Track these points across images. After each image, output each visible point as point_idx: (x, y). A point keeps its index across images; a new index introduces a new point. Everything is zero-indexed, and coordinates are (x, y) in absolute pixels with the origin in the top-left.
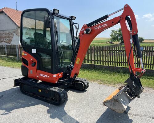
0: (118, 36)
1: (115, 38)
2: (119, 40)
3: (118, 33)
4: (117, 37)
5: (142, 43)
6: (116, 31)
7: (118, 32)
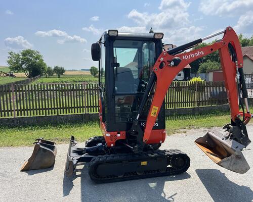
0: (22, 63)
1: (18, 67)
2: (25, 70)
3: (22, 59)
4: (21, 65)
5: (62, 76)
6: (18, 55)
7: (21, 57)
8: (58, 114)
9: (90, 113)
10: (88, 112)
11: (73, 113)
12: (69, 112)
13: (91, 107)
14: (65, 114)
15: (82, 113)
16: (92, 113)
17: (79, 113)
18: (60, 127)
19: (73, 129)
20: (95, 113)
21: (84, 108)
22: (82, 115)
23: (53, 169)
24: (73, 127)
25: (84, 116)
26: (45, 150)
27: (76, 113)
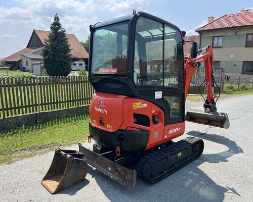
8: (4, 116)
9: (44, 111)
10: (43, 110)
11: (25, 114)
12: (19, 113)
13: (45, 104)
14: (14, 116)
15: (35, 113)
16: (47, 111)
17: (32, 113)
18: (14, 133)
19: (34, 133)
20: (50, 111)
21: (38, 107)
22: (36, 114)
23: (89, 182)
24: (32, 131)
25: (38, 115)
26: (78, 162)
27: (28, 114)
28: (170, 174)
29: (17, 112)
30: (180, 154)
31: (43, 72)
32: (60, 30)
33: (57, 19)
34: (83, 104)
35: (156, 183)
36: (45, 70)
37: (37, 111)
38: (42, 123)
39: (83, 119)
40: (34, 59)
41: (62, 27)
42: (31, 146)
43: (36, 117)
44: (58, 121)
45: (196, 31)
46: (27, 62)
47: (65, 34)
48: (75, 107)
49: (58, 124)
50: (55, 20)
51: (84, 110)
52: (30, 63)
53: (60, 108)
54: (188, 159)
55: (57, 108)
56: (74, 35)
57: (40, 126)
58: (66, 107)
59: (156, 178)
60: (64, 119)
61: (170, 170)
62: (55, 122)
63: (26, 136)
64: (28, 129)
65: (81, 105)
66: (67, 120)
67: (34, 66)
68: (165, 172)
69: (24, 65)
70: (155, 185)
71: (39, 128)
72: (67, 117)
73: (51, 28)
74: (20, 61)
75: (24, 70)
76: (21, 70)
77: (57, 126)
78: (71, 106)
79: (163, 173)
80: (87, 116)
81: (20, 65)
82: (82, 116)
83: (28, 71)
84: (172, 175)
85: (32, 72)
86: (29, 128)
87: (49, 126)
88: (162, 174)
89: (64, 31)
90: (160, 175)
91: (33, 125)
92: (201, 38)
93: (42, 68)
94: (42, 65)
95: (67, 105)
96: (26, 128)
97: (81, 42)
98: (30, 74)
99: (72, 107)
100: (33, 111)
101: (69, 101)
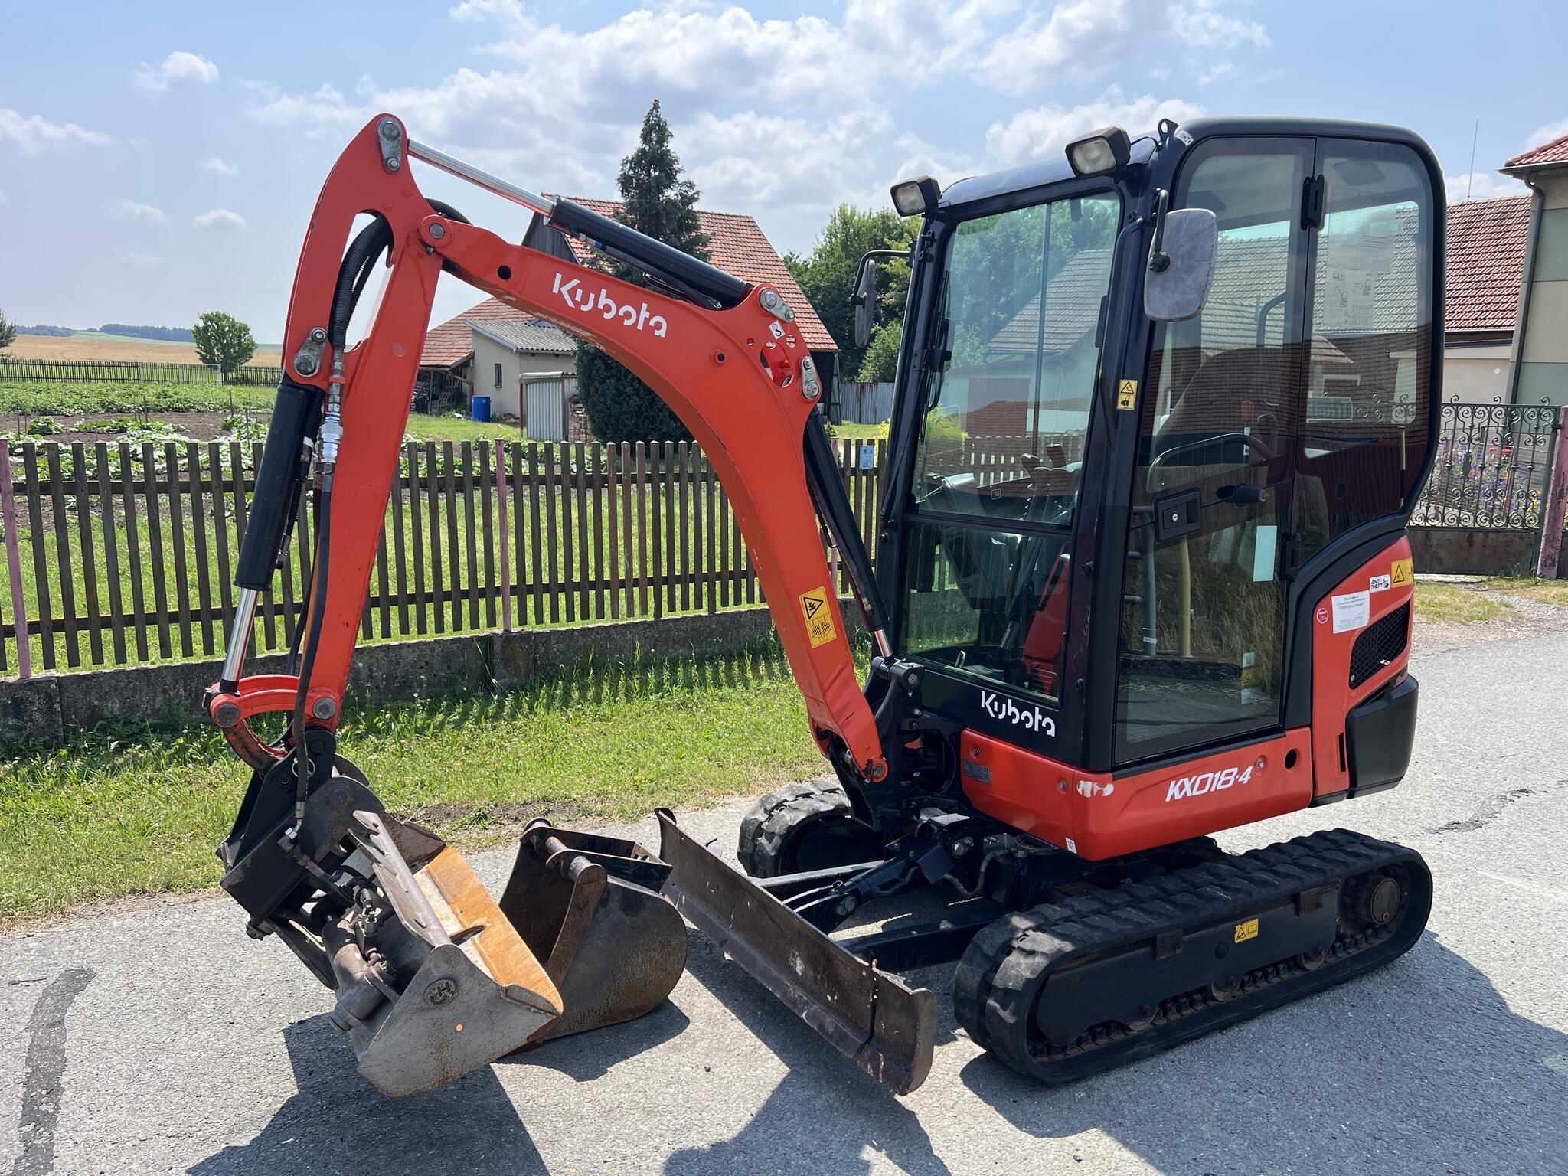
9: (532, 627)
10: (523, 620)
11: (431, 636)
12: (404, 629)
13: (538, 589)
14: (377, 641)
15: (483, 631)
16: (548, 626)
17: (467, 633)
18: (372, 729)
19: (465, 736)
20: (563, 626)
21: (499, 600)
22: (488, 641)
23: (687, 1021)
24: (458, 726)
25: (497, 647)
26: (634, 903)
27: (449, 634)
28: (1167, 1041)
29: (395, 624)
30: (1247, 930)
31: (573, 425)
32: (671, 194)
33: (655, 131)
34: (737, 602)
35: (1067, 1084)
36: (582, 413)
37: (492, 623)
38: (515, 689)
39: (732, 684)
40: (532, 354)
41: (681, 178)
42: (437, 802)
43: (488, 656)
44: (599, 685)
45: (1513, 170)
46: (499, 367)
47: (693, 215)
48: (692, 613)
49: (598, 700)
50: (646, 137)
51: (745, 631)
52: (514, 372)
53: (615, 616)
54: (1311, 966)
55: (600, 614)
56: (749, 221)
57: (501, 706)
58: (644, 611)
59: (1073, 1052)
60: (629, 675)
61: (1174, 1017)
62: (583, 689)
63: (424, 749)
64: (440, 717)
65: (725, 603)
66: (644, 683)
67: (532, 391)
68: (1138, 1027)
69: (483, 385)
70: (1064, 1094)
71: (497, 717)
72: (645, 667)
73: (626, 182)
74: (467, 363)
75: (484, 413)
76: (468, 415)
77: (589, 709)
78: (672, 608)
79: (1124, 1028)
80: (755, 669)
81: (466, 387)
82: (730, 668)
83: (503, 418)
84: (1182, 1054)
85: (521, 422)
86: (450, 711)
87: (548, 708)
88: (1118, 1037)
89: (692, 199)
90: (1102, 1042)
91: (466, 698)
92: (1541, 212)
93: (569, 402)
94: (572, 386)
95: (651, 604)
96: (432, 712)
97: (788, 260)
98: (510, 434)
99: (679, 614)
100: (475, 625)
101: (665, 580)
